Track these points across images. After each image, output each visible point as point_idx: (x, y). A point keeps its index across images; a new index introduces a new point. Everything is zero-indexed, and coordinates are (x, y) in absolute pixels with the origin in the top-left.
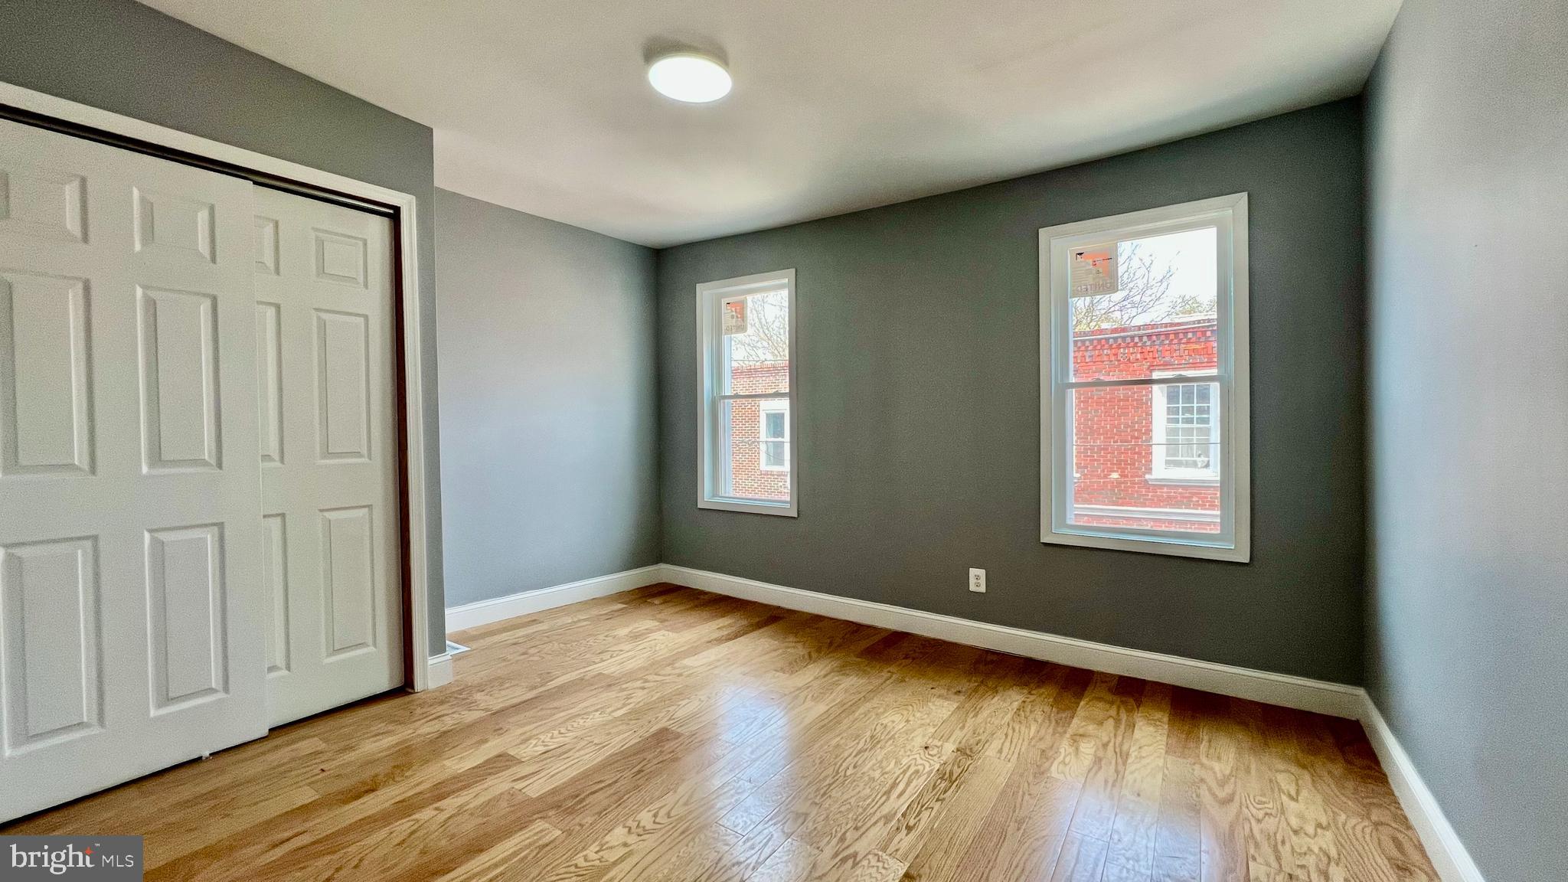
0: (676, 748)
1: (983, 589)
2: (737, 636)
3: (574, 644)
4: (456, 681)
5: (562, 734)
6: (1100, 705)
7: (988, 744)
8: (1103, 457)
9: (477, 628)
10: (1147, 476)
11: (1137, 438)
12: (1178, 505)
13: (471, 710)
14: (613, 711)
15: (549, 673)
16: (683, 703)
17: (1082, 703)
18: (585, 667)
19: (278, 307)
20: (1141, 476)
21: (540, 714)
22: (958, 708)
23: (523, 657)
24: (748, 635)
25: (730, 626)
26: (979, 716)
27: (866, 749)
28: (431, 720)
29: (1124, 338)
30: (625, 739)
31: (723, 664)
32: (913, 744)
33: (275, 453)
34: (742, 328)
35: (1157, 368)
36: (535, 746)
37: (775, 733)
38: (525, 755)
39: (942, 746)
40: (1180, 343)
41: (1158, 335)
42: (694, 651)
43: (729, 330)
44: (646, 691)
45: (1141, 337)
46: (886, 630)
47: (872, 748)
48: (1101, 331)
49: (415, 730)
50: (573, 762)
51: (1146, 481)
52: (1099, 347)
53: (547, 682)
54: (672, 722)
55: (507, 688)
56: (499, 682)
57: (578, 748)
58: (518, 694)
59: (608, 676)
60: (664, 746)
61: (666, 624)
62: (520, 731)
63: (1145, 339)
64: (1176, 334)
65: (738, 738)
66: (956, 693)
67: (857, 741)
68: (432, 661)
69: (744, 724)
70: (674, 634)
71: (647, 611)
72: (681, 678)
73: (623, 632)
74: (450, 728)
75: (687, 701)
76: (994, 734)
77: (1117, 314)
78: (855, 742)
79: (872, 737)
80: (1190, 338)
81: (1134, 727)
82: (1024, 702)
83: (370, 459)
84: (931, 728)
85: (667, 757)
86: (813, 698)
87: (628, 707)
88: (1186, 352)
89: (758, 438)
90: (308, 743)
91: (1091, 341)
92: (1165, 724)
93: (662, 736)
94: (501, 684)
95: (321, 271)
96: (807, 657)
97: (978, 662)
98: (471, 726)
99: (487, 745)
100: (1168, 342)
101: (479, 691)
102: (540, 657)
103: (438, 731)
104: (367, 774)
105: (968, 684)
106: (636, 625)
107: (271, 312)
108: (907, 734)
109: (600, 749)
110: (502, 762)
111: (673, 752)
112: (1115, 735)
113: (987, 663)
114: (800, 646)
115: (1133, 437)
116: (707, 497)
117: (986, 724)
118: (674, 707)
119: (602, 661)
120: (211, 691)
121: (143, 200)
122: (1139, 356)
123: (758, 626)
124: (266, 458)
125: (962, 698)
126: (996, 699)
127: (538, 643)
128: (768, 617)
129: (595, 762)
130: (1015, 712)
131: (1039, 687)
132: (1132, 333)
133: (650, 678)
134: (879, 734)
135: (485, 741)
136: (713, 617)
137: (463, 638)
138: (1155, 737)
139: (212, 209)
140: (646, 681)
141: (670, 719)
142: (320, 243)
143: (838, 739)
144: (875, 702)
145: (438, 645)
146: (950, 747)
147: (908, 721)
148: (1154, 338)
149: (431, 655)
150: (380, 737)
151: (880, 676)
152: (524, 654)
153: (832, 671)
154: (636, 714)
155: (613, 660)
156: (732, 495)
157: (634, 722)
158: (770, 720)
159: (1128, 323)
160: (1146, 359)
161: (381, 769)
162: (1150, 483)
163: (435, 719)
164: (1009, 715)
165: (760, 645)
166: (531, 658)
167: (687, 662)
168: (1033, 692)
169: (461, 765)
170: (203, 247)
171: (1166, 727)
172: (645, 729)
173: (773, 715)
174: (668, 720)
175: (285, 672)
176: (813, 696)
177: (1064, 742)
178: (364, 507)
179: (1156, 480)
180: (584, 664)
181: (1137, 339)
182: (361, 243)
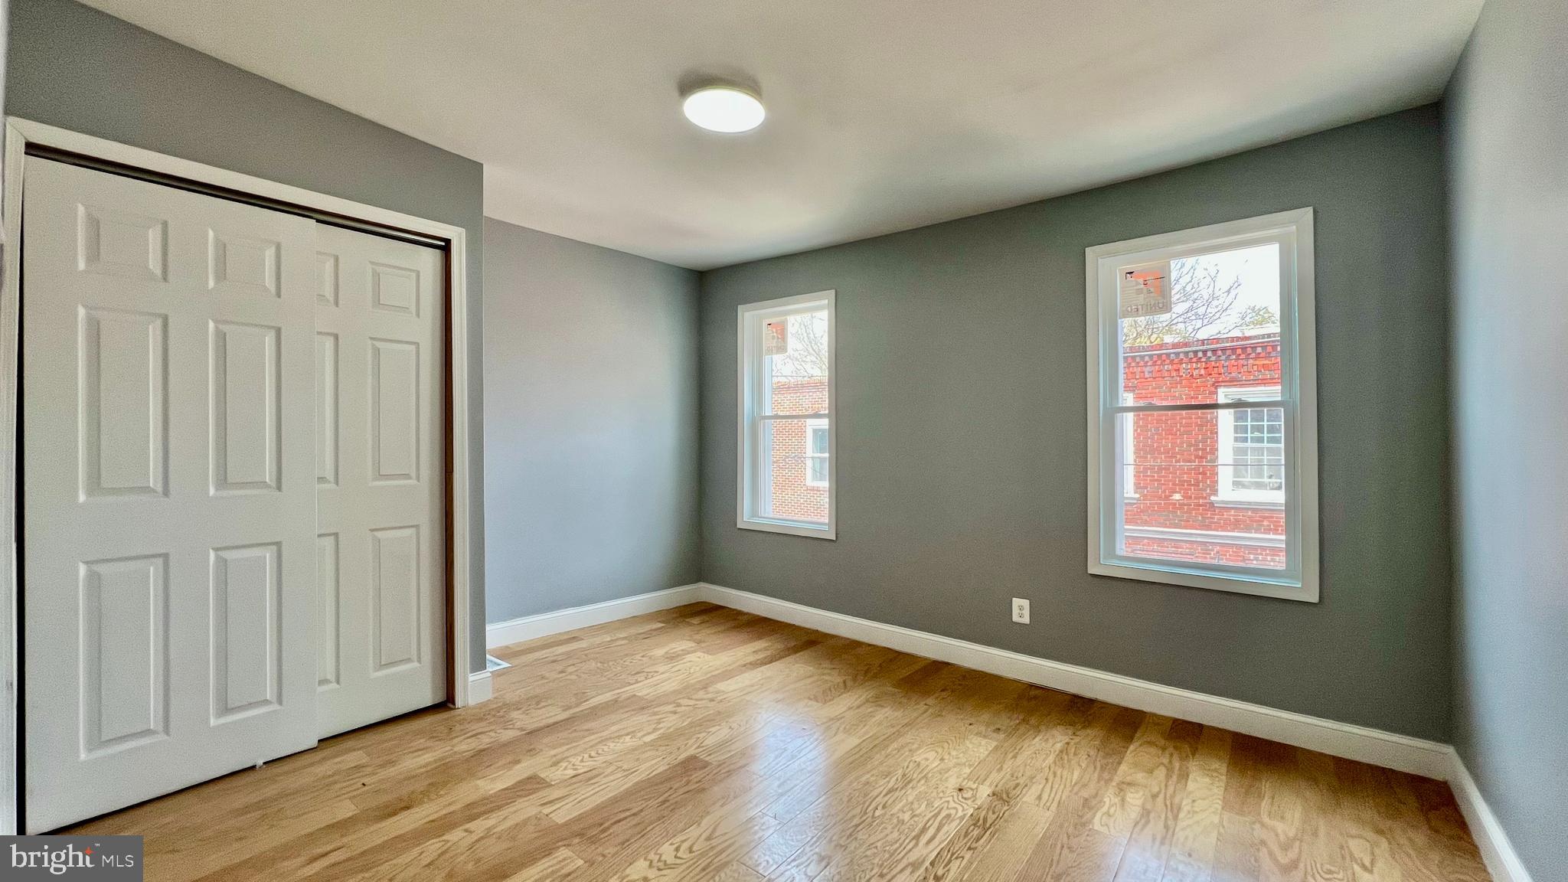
0: (704, 778)
1: (1026, 620)
2: (771, 660)
3: (611, 663)
4: (495, 698)
5: (592, 757)
6: (1153, 750)
7: (1026, 788)
8: (1163, 476)
9: (518, 644)
10: (1213, 498)
11: (1201, 458)
12: (1248, 529)
13: (507, 729)
14: (644, 735)
15: (584, 693)
16: (713, 729)
17: (1132, 748)
18: (618, 688)
19: (336, 337)
20: (1205, 498)
21: (574, 735)
22: (996, 748)
23: (561, 675)
24: (784, 660)
25: (766, 649)
26: (1019, 757)
27: (897, 789)
28: (468, 738)
29: (1186, 353)
30: (653, 766)
31: (757, 690)
32: (946, 785)
33: (331, 477)
34: (782, 349)
35: (1223, 384)
36: (565, 769)
37: (804, 766)
38: (555, 778)
39: (977, 789)
40: (1247, 359)
41: (1224, 350)
42: (727, 675)
43: (770, 351)
44: (677, 716)
45: (1205, 352)
46: (926, 659)
47: (902, 788)
48: (1161, 346)
49: (453, 746)
50: (601, 788)
51: (1212, 504)
52: (1159, 362)
53: (582, 703)
54: (701, 749)
55: (544, 707)
56: (537, 700)
57: (606, 773)
58: (553, 713)
59: (641, 698)
60: (691, 775)
61: (703, 645)
62: (553, 752)
63: (1209, 354)
64: (1244, 349)
65: (766, 770)
66: (994, 731)
67: (887, 779)
68: (472, 677)
69: (773, 755)
70: (710, 656)
71: (686, 631)
72: (712, 703)
73: (660, 652)
74: (485, 747)
75: (718, 728)
76: (1033, 778)
77: (1181, 326)
78: (885, 781)
79: (904, 775)
80: (1259, 353)
81: (1188, 776)
82: (1068, 743)
83: (419, 481)
84: (967, 768)
85: (693, 787)
86: (845, 731)
87: (660, 732)
88: (1255, 368)
89: (805, 453)
90: (353, 756)
91: (1151, 356)
92: (1222, 775)
93: (690, 765)
94: (538, 703)
95: (377, 302)
96: (842, 685)
97: (1020, 697)
98: (505, 745)
99: (518, 767)
100: (1234, 357)
101: (515, 710)
102: (577, 675)
103: (474, 749)
104: (404, 791)
105: (1008, 721)
106: (673, 645)
107: (329, 343)
108: (941, 773)
109: (627, 776)
110: (532, 784)
111: (700, 781)
112: (1166, 786)
113: (1030, 699)
114: (835, 673)
115: (1197, 457)
116: (746, 518)
117: (1026, 765)
118: (704, 734)
119: (637, 682)
120: (266, 702)
121: (217, 240)
122: (1203, 372)
123: (795, 650)
124: (322, 480)
125: (1002, 736)
126: (1037, 739)
127: (575, 661)
128: (806, 641)
129: (622, 789)
130: (1058, 755)
131: (1084, 727)
132: (1194, 349)
133: (681, 701)
134: (912, 772)
135: (518, 762)
136: (752, 638)
137: (504, 654)
138: (1211, 789)
139: (278, 247)
140: (679, 705)
141: (698, 747)
142: (376, 276)
143: (868, 776)
144: (908, 738)
145: (479, 663)
146: (985, 791)
147: (942, 759)
148: (1220, 353)
149: (471, 673)
150: (420, 753)
151: (918, 709)
152: (562, 672)
153: (867, 701)
154: (667, 738)
155: (648, 681)
156: (771, 516)
157: (664, 748)
158: (800, 752)
159: (1192, 335)
160: (1211, 374)
161: (420, 786)
162: (1216, 505)
163: (472, 736)
164: (1051, 757)
165: (797, 669)
166: (569, 677)
167: (721, 686)
168: (1078, 733)
169: (492, 786)
170: (270, 283)
171: (1224, 777)
172: (673, 756)
173: (804, 746)
174: (696, 748)
175: (334, 685)
176: (845, 728)
177: (1110, 791)
178: (412, 526)
179: (1223, 502)
180: (619, 685)
181: (1200, 354)
182: (414, 275)
